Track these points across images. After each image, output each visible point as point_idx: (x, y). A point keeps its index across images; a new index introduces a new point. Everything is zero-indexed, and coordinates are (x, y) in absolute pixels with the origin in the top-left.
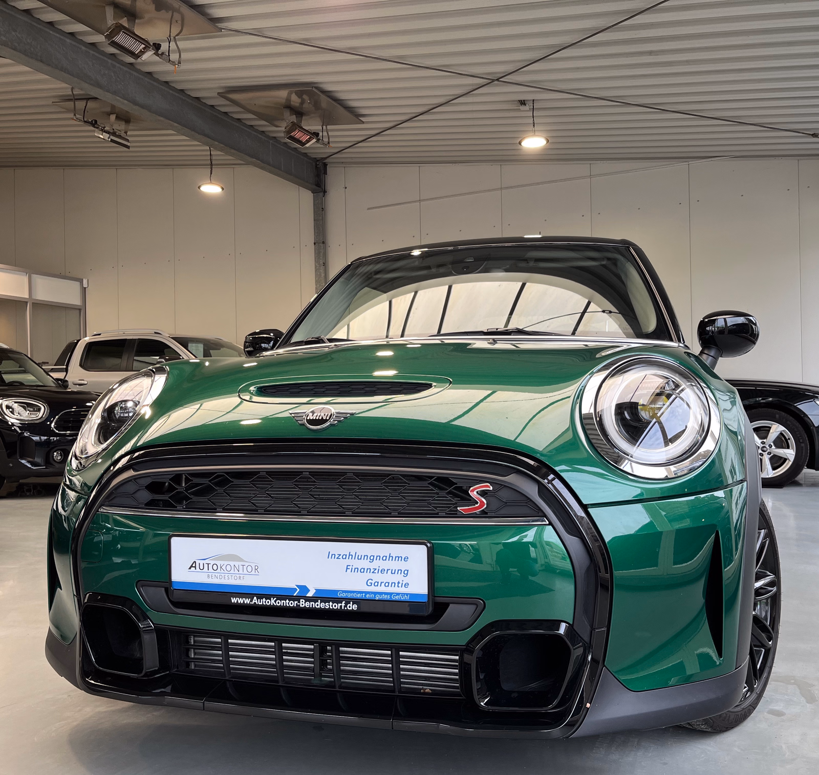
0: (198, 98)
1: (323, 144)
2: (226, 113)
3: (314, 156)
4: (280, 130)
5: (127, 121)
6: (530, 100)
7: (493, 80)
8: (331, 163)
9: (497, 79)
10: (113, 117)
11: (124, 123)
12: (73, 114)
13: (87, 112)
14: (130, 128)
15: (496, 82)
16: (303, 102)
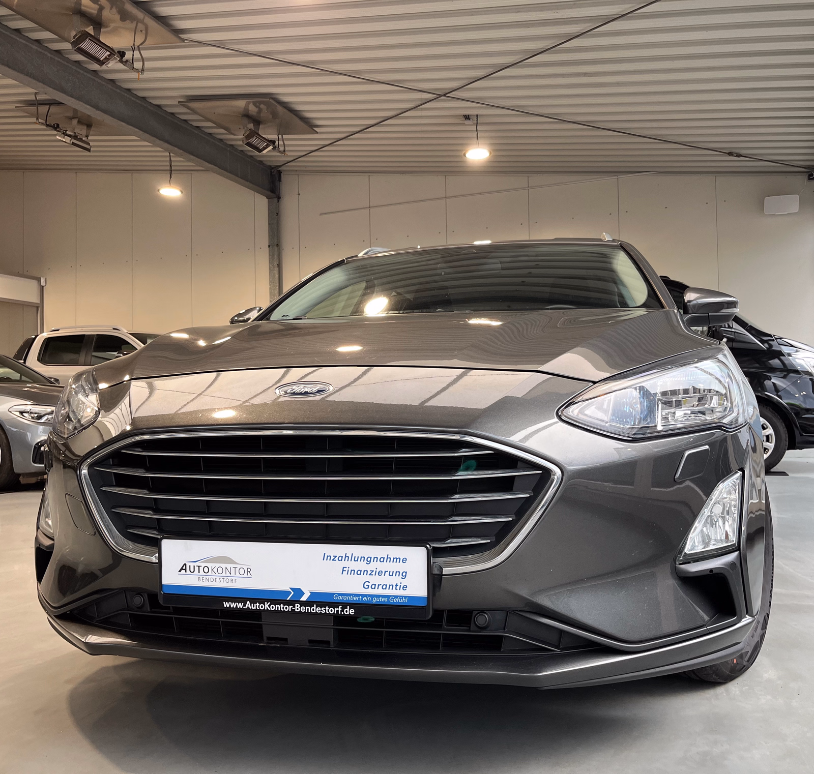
0: (158, 106)
1: (279, 152)
2: (185, 121)
3: (269, 164)
4: (238, 138)
5: (89, 126)
6: (474, 115)
7: (441, 96)
8: (285, 170)
9: (445, 95)
10: (75, 122)
11: (85, 127)
12: (36, 118)
13: (50, 116)
14: (91, 133)
15: (443, 97)
16: (260, 111)
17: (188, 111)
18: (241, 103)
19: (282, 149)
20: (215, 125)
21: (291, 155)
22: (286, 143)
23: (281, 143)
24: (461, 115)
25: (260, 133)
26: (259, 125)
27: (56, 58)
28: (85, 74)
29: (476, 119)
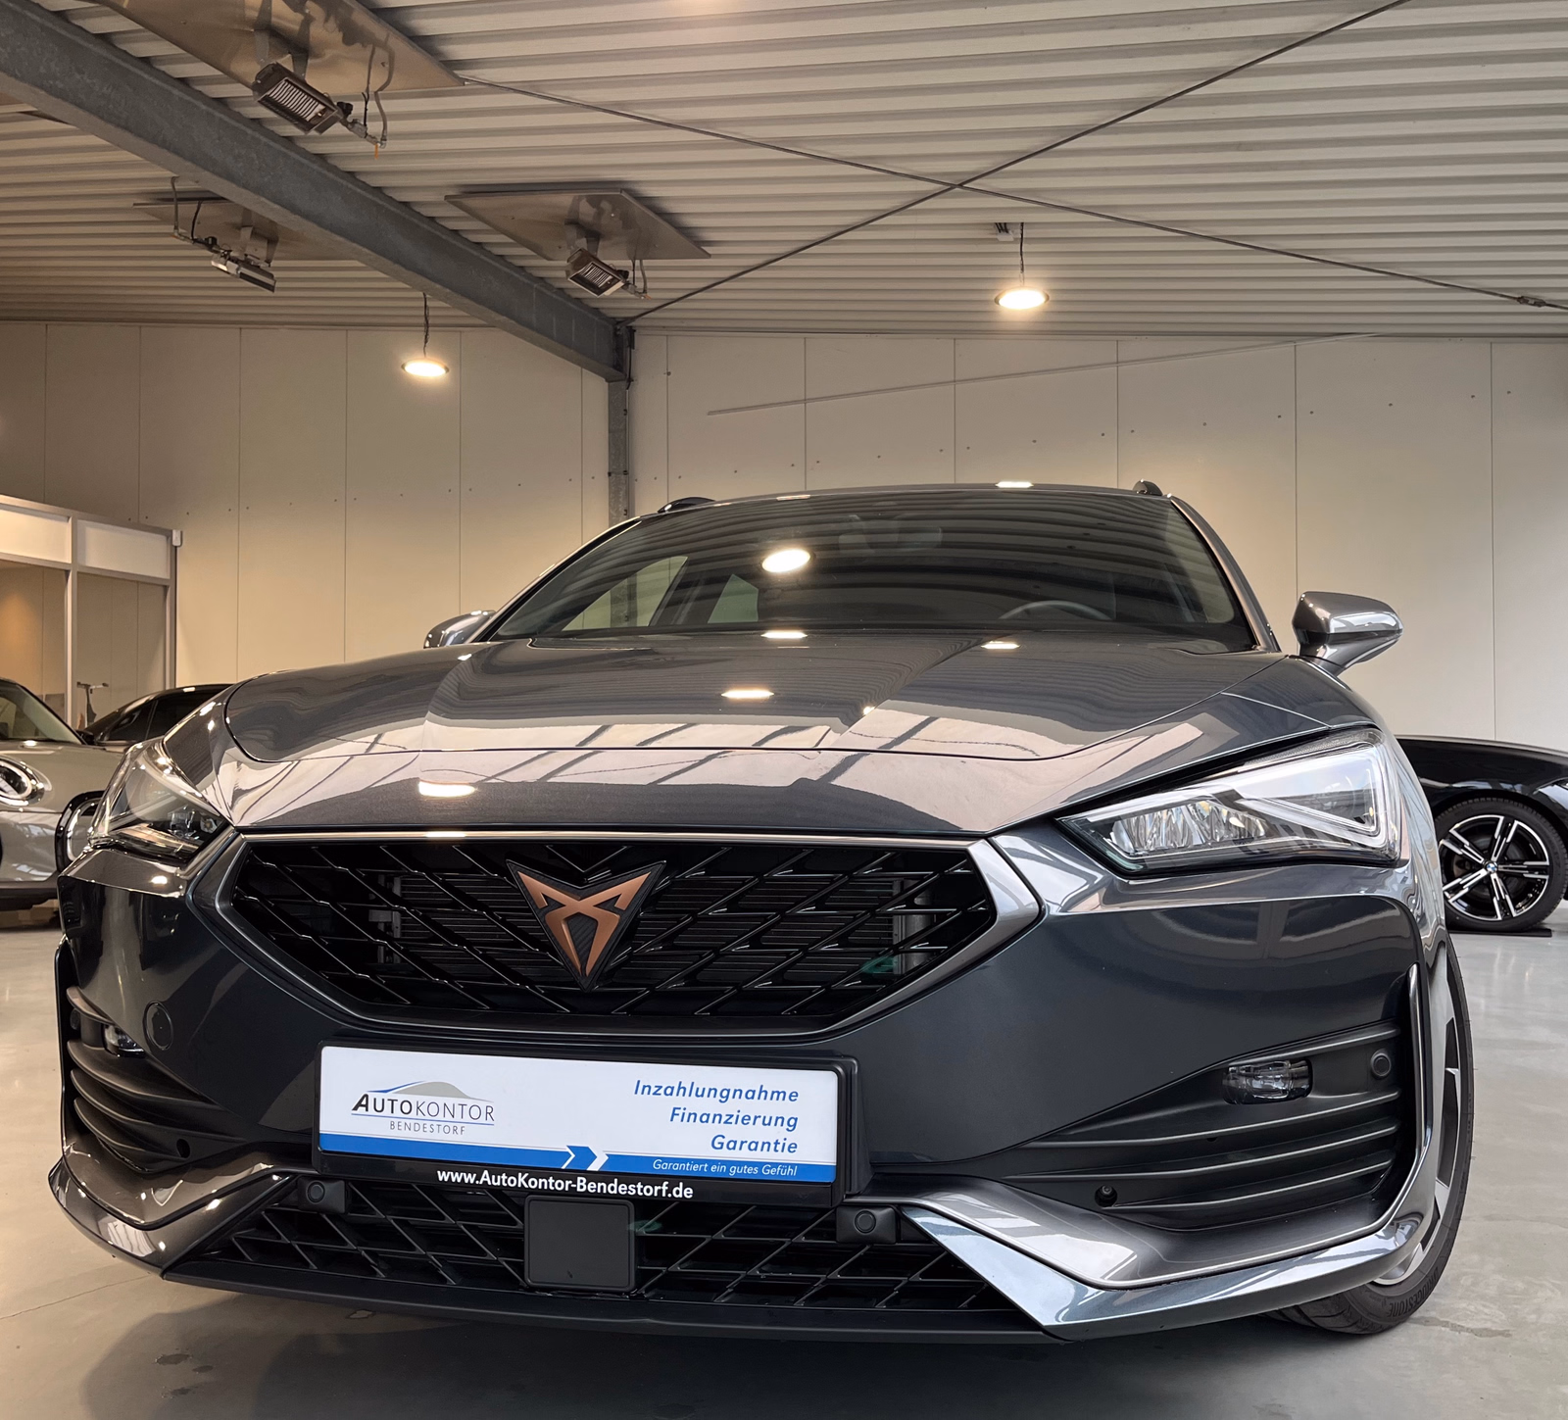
0: (405, 204)
1: (636, 292)
2: (456, 232)
3: (613, 315)
4: (556, 268)
5: (272, 241)
6: (1017, 224)
7: (953, 187)
8: (640, 327)
9: (960, 184)
10: (246, 233)
11: (265, 244)
12: (173, 227)
13: (199, 223)
14: (276, 254)
15: (957, 189)
16: (600, 213)
17: (462, 213)
18: (565, 200)
19: (640, 285)
20: (511, 241)
21: (656, 296)
22: (648, 274)
23: (638, 274)
24: (991, 224)
25: (599, 255)
26: (598, 240)
27: (217, 114)
28: (272, 143)
29: (1019, 231)
